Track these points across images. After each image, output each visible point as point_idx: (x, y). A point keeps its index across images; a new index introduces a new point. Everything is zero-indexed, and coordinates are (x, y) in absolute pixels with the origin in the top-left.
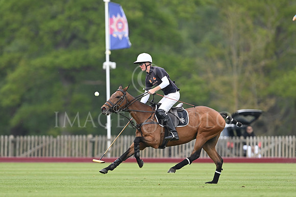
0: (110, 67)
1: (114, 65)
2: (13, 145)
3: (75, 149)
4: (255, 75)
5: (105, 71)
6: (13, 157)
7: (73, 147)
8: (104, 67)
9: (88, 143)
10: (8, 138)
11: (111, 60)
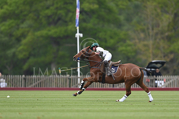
0: (79, 36)
1: (81, 35)
2: (24, 80)
3: (60, 83)
4: (162, 41)
5: (76, 38)
6: (24, 87)
7: (59, 82)
8: (76, 36)
9: (67, 79)
10: (22, 76)
11: (80, 32)
